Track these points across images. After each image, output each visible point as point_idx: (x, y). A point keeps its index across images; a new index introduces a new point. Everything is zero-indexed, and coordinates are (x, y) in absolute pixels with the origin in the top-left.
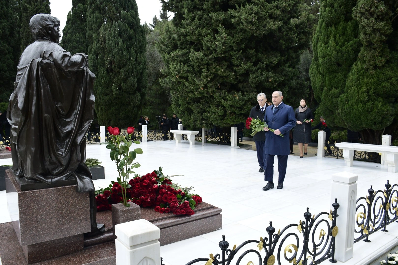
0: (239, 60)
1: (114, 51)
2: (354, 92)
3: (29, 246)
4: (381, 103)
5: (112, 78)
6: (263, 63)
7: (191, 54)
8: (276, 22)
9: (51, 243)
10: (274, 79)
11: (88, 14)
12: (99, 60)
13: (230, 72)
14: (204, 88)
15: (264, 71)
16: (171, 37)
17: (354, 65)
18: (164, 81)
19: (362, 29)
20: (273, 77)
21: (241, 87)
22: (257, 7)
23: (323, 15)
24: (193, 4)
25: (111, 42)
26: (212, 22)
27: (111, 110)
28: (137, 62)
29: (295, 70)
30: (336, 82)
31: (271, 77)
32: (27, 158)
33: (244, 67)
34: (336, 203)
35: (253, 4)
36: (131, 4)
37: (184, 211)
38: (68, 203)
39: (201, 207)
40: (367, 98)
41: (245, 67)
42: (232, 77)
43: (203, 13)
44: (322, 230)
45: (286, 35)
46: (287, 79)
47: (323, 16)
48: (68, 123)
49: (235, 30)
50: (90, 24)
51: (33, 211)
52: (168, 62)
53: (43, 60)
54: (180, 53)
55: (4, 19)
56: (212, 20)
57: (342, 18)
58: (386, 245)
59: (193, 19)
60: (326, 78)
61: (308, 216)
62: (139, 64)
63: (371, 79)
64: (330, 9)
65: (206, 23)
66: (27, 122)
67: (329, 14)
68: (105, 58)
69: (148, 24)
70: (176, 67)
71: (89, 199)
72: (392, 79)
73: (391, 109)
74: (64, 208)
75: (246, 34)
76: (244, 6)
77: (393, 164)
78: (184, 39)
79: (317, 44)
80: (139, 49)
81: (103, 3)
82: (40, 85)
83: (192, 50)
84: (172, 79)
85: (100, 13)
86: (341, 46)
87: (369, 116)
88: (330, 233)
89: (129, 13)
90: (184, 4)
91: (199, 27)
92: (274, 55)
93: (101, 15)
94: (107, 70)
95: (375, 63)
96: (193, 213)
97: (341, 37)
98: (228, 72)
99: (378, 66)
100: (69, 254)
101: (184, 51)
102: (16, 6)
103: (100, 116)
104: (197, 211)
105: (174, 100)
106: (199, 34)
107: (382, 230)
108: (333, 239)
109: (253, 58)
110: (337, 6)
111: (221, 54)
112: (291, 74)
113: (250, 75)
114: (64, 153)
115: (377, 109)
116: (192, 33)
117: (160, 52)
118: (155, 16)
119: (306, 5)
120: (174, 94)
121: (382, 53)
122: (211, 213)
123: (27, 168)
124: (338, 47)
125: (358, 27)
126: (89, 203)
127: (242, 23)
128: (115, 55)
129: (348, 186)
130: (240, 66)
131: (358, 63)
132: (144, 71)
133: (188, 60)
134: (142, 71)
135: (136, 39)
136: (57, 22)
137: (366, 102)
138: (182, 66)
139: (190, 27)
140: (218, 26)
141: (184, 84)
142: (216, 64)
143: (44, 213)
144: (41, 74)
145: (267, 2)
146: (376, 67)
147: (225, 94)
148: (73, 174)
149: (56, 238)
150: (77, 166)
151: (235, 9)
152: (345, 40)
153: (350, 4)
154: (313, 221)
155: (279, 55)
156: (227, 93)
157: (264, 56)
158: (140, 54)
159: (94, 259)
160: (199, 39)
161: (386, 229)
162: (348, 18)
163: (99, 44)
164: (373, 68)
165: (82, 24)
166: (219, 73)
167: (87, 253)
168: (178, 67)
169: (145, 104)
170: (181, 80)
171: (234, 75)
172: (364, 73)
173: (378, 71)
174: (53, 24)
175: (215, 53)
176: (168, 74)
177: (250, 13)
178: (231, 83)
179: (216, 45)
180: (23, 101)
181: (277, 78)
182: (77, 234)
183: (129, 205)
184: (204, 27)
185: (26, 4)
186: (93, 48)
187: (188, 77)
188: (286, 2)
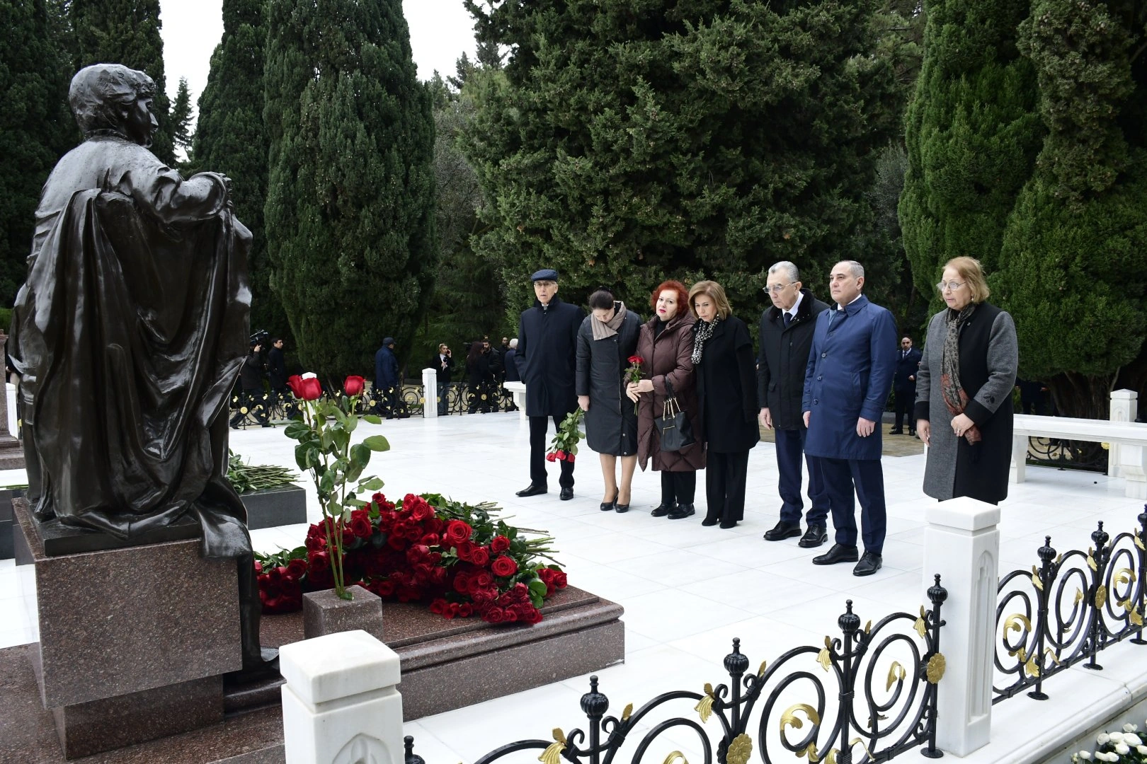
0: (696, 180)
1: (341, 158)
2: (1025, 267)
3: (70, 710)
4: (1104, 298)
5: (338, 233)
6: (765, 187)
7: (557, 163)
8: (802, 68)
9: (130, 701)
10: (797, 231)
11: (267, 52)
12: (300, 184)
13: (671, 213)
14: (596, 260)
15: (770, 210)
16: (500, 114)
17: (1024, 188)
18: (485, 241)
19: (1047, 84)
20: (795, 226)
21: (704, 256)
22: (745, 27)
23: (934, 45)
24: (563, 20)
25: (333, 130)
26: (617, 71)
27: (336, 327)
28: (409, 188)
29: (860, 207)
30: (973, 239)
31: (789, 226)
32: (62, 465)
33: (710, 198)
34: (937, 588)
35: (733, 19)
36: (390, 22)
37: (513, 612)
38: (175, 588)
39: (562, 600)
40: (1063, 282)
41: (713, 199)
42: (677, 229)
43: (591, 45)
44: (895, 663)
45: (832, 105)
46: (836, 231)
47: (934, 50)
48: (176, 368)
49: (684, 92)
50: (274, 81)
51: (77, 613)
52: (493, 188)
53: (104, 194)
54: (526, 162)
55: (31, 70)
56: (618, 66)
57: (990, 54)
58: (1092, 709)
59: (563, 63)
60: (944, 228)
61: (849, 624)
62: (414, 193)
63: (1075, 228)
64: (953, 29)
65: (601, 76)
66: (61, 366)
67: (952, 42)
68: (318, 179)
69: (444, 79)
70: (516, 201)
71: (235, 578)
72: (1136, 227)
73: (1135, 314)
74: (166, 604)
75: (715, 103)
76: (708, 24)
77: (1140, 476)
78: (538, 120)
79: (918, 129)
80: (414, 150)
81: (310, 21)
82: (95, 263)
83: (560, 152)
84: (506, 237)
85: (300, 48)
86: (987, 135)
87: (1070, 336)
88: (920, 673)
89: (385, 48)
90: (537, 21)
91: (580, 86)
92: (799, 162)
93: (305, 55)
94: (323, 213)
95: (1085, 183)
96: (540, 619)
97: (986, 109)
98: (664, 215)
99: (1095, 191)
100: (182, 732)
101: (539, 156)
102: (66, 34)
103: (305, 345)
104: (550, 612)
105: (514, 296)
106: (580, 106)
107: (1087, 666)
108: (932, 691)
109: (738, 174)
110: (975, 20)
111: (644, 162)
112: (847, 216)
113: (728, 221)
114: (165, 450)
115: (1094, 315)
116: (560, 104)
117: (470, 158)
118: (464, 55)
119: (896, 15)
120: (511, 278)
121: (1106, 154)
122: (593, 617)
123: (63, 493)
124: (977, 138)
125: (1036, 78)
126: (235, 589)
127: (703, 73)
128: (346, 170)
129: (971, 538)
130: (698, 195)
131: (1036, 182)
132: (430, 214)
133: (551, 179)
134: (424, 214)
135: (404, 123)
136: (146, 86)
137: (1062, 297)
138: (533, 197)
139: (555, 86)
140: (635, 83)
141: (540, 251)
142: (630, 192)
143: (109, 617)
144: (100, 233)
145: (775, 12)
146: (1087, 194)
147: (657, 276)
148: (191, 507)
149: (143, 688)
150: (203, 487)
151: (684, 32)
152: (999, 119)
153: (1012, 11)
154: (867, 638)
155: (813, 162)
156: (662, 274)
157: (768, 165)
158: (416, 165)
159: (250, 745)
160: (580, 122)
161: (1097, 662)
162: (1007, 54)
163: (298, 139)
164: (1081, 198)
165: (251, 83)
166: (639, 216)
167: (232, 730)
168: (520, 202)
169: (437, 308)
170: (531, 239)
171: (682, 223)
172: (1053, 211)
173: (1093, 207)
174: (135, 92)
175: (625, 159)
176: (496, 222)
177: (724, 45)
178: (674, 246)
179: (630, 137)
180: (50, 308)
181: (807, 229)
182: (202, 676)
183: (350, 594)
184: (596, 85)
185: (93, 28)
186: (283, 149)
187: (551, 231)
188: (828, 11)
